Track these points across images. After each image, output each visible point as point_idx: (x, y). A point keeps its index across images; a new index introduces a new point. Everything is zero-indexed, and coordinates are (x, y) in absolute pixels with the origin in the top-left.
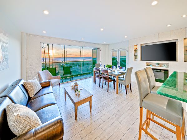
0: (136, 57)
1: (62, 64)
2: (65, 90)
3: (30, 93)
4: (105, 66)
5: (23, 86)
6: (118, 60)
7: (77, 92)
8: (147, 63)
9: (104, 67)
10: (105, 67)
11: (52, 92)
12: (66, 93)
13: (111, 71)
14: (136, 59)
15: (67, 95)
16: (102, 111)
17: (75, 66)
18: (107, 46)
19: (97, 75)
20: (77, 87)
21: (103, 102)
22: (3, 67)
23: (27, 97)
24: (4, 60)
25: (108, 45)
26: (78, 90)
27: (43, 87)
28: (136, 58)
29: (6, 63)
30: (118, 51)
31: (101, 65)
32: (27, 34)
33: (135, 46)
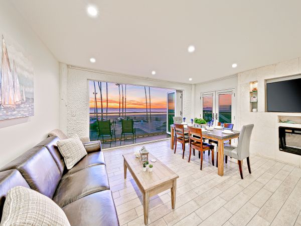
0: (254, 105)
1: (119, 118)
2: (125, 160)
3: (67, 161)
4: (192, 120)
5: (56, 148)
6: (216, 111)
7: (147, 166)
8: (279, 117)
9: (191, 122)
10: (194, 122)
11: (103, 162)
12: (126, 165)
13: (206, 130)
14: (254, 110)
15: (128, 170)
16: (197, 212)
17: (138, 121)
18: (193, 86)
19: (178, 136)
20: (146, 156)
21: (196, 191)
22: (22, 112)
23: (62, 169)
24: (25, 100)
25: (195, 85)
26: (148, 163)
27: (89, 152)
28: (253, 108)
29: (28, 105)
30: (214, 94)
31: (184, 119)
32: (68, 66)
33: (251, 85)
